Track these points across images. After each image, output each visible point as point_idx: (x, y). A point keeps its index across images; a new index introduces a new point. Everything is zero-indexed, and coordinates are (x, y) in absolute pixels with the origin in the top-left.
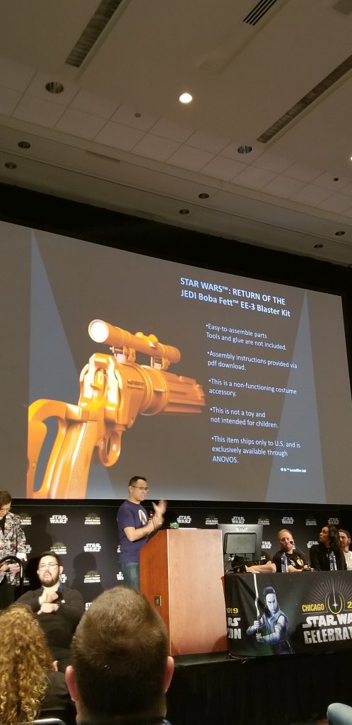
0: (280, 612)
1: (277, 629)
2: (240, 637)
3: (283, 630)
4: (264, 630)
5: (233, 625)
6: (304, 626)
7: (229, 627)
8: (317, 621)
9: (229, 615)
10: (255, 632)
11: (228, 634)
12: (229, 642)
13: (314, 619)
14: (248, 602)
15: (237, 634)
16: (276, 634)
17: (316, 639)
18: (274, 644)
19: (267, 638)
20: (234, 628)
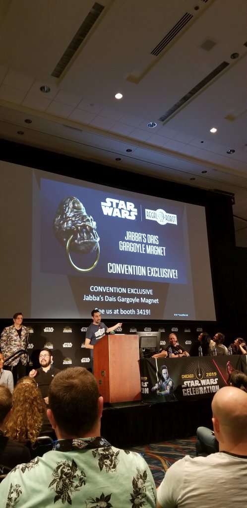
0: (170, 378)
1: (168, 388)
2: (148, 393)
3: (171, 388)
4: (161, 388)
5: (144, 386)
6: (183, 386)
7: (142, 387)
8: (190, 384)
9: (142, 381)
10: (156, 390)
11: (142, 391)
12: (142, 395)
13: (188, 382)
14: (153, 374)
15: (147, 391)
16: (168, 391)
17: (189, 393)
18: (167, 396)
19: (163, 393)
20: (145, 387)
